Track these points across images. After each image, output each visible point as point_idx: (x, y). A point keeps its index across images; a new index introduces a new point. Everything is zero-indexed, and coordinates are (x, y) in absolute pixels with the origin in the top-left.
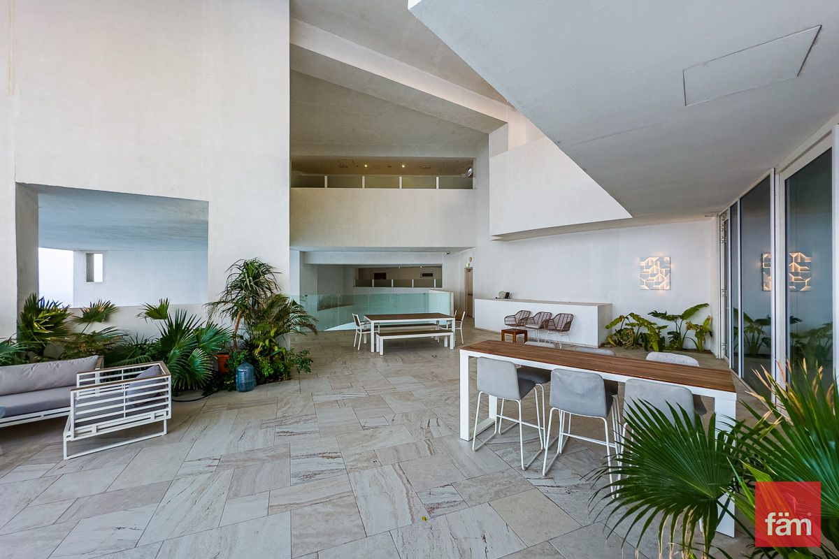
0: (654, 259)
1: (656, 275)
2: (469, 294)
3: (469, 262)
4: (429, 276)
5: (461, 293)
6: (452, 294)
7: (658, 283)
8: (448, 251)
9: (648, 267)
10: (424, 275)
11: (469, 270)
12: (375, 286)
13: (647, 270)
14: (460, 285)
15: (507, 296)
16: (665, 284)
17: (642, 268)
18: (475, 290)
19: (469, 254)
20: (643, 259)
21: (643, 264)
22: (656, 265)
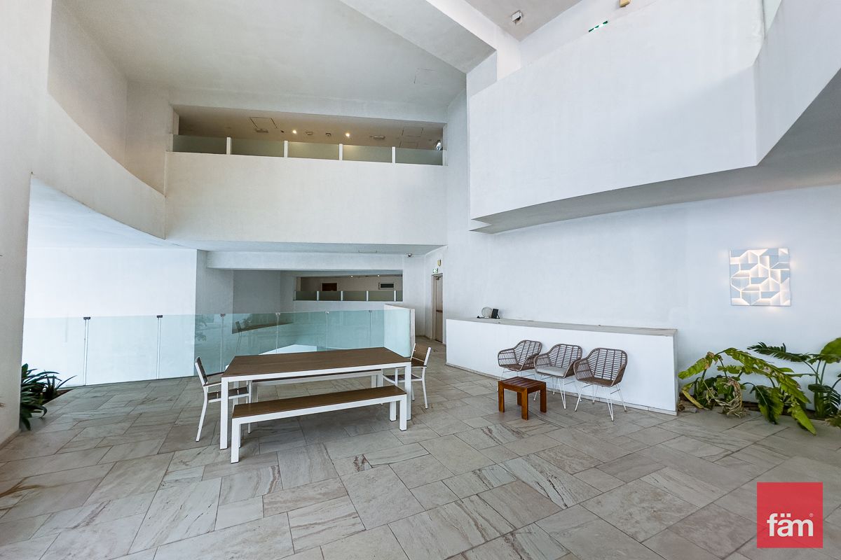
0: (759, 253)
1: (763, 279)
2: (437, 311)
3: (437, 267)
4: (388, 287)
5: (427, 309)
6: (414, 310)
7: (767, 294)
8: (410, 252)
9: (746, 266)
10: (383, 286)
11: (438, 277)
12: (320, 300)
13: (745, 272)
14: (426, 298)
15: (495, 314)
16: (782, 296)
17: (733, 268)
18: (446, 306)
19: (437, 255)
20: (736, 253)
21: (736, 261)
22: (763, 261)
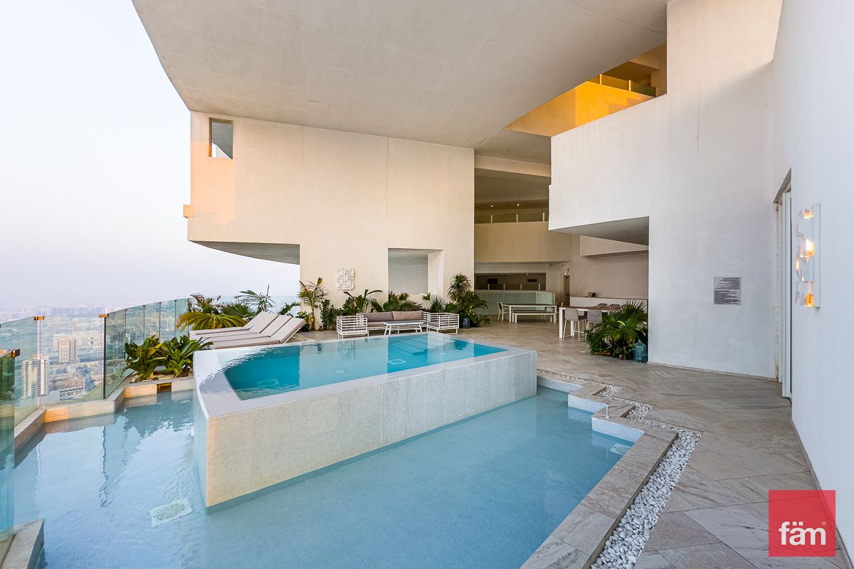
2: (566, 295)
3: (567, 272)
5: (560, 294)
6: (554, 294)
8: (551, 264)
11: (567, 277)
12: (490, 289)
14: (560, 287)
15: (594, 295)
18: (572, 292)
19: (567, 266)
